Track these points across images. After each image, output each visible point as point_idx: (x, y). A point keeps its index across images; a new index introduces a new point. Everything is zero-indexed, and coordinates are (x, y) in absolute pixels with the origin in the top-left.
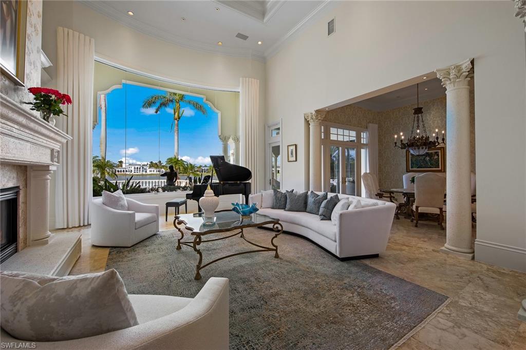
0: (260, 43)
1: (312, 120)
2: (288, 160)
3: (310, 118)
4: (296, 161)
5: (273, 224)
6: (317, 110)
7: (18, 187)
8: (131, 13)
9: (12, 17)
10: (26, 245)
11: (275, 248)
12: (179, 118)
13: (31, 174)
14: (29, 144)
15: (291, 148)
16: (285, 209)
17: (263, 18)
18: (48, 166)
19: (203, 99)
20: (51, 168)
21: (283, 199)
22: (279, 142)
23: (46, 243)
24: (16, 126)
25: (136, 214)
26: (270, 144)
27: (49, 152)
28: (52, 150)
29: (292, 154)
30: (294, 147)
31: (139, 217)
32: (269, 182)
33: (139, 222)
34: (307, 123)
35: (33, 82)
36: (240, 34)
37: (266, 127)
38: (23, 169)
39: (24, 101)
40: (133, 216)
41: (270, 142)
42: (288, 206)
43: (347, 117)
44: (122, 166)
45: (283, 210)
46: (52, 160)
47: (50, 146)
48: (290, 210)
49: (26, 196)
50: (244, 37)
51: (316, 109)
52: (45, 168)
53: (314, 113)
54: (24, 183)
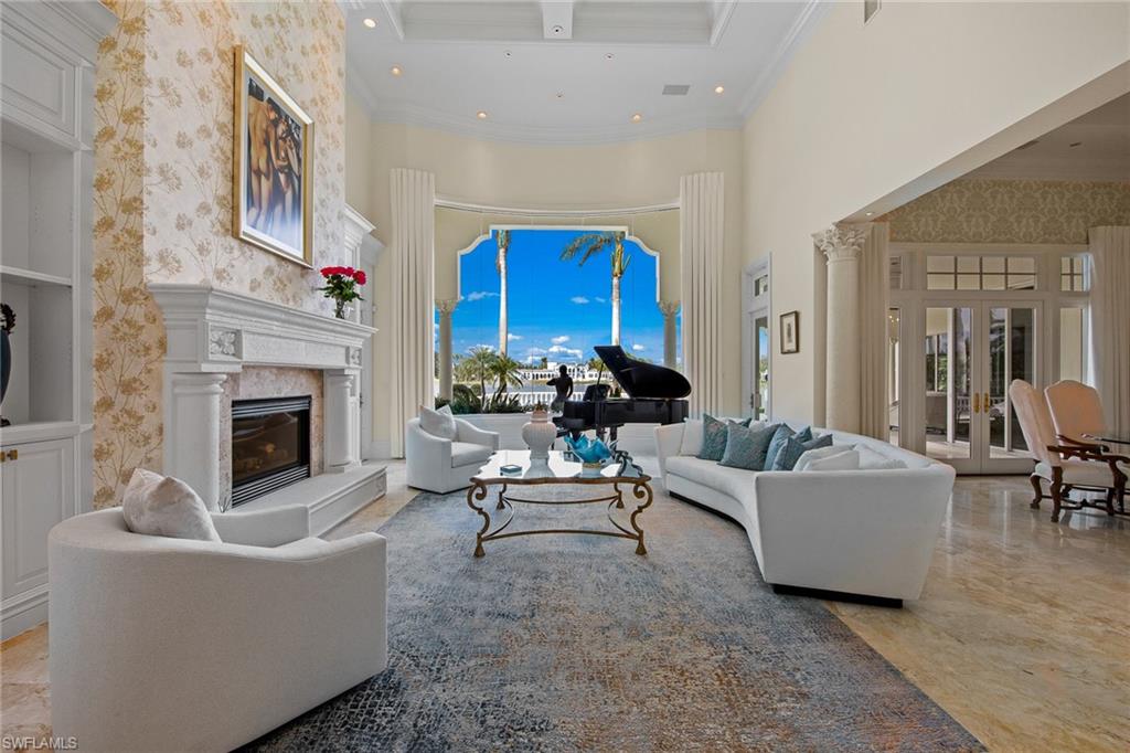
0: (719, 90)
1: (831, 249)
2: (782, 348)
3: (825, 243)
4: (797, 350)
5: (633, 485)
6: (841, 222)
7: (309, 397)
8: (482, 115)
9: (293, 186)
10: (322, 471)
11: (637, 534)
12: (621, 273)
13: (328, 380)
14: (303, 344)
15: (787, 321)
16: (719, 460)
17: (709, 38)
18: (343, 370)
19: (623, 233)
20: (346, 372)
21: (719, 439)
22: (765, 308)
23: (342, 471)
24: (276, 323)
25: (453, 444)
26: (751, 313)
27: (343, 351)
28: (348, 349)
29: (789, 334)
30: (793, 318)
31: (458, 449)
32: (750, 400)
33: (456, 456)
34: (822, 256)
35: (333, 260)
36: (670, 86)
37: (744, 276)
38: (318, 374)
39: (318, 286)
40: (447, 447)
41: (754, 309)
42: (726, 455)
43: (993, 218)
44: (546, 367)
45: (716, 463)
46: (348, 362)
47: (344, 344)
48: (729, 464)
49: (322, 407)
50: (682, 90)
51: (837, 220)
52: (339, 373)
53: (833, 228)
54: (319, 391)
